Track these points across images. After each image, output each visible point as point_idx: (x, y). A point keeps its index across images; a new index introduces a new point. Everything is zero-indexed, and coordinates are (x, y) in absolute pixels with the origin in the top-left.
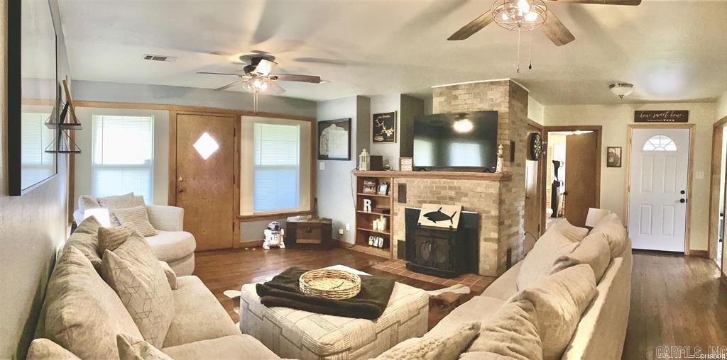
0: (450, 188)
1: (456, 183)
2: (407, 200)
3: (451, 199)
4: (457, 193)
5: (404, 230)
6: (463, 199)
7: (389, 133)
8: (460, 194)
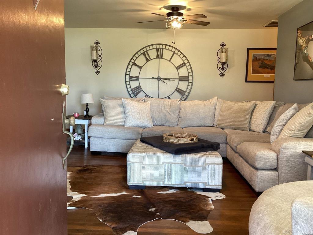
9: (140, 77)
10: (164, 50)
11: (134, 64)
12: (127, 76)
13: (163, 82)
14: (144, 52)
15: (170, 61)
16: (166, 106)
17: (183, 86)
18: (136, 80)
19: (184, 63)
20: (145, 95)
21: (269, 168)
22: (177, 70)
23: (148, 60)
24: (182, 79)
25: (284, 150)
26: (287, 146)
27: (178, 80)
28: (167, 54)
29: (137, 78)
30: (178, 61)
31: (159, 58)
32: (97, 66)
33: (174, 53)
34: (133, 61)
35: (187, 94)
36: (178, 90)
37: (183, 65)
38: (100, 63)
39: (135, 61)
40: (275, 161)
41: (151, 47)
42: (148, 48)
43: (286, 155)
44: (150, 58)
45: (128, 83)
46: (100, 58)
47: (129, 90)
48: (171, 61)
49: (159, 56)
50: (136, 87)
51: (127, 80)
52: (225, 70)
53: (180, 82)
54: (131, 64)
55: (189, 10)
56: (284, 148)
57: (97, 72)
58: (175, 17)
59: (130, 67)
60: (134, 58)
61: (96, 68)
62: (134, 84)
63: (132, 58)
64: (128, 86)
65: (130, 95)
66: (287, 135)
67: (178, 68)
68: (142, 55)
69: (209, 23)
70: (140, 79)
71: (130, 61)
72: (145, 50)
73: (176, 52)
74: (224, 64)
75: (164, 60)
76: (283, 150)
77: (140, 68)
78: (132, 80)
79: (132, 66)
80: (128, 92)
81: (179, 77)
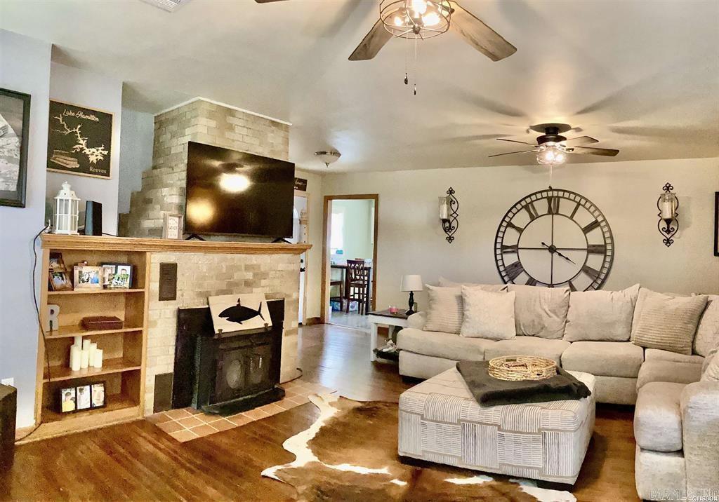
0: (248, 268)
1: (255, 259)
2: (178, 293)
3: (248, 284)
4: (255, 275)
5: (172, 351)
6: (263, 282)
7: (95, 155)
8: (260, 275)
9: (519, 247)
10: (561, 199)
11: (510, 225)
12: (499, 246)
13: (560, 254)
14: (527, 204)
15: (571, 218)
16: (543, 301)
17: (595, 262)
18: (513, 252)
19: (596, 221)
20: (528, 278)
21: (664, 449)
22: (585, 234)
23: (533, 218)
24: (592, 250)
25: (692, 411)
26: (698, 403)
27: (585, 253)
28: (566, 207)
29: (515, 249)
30: (585, 218)
31: (553, 214)
32: (450, 228)
33: (579, 204)
34: (507, 219)
35: (602, 277)
36: (586, 270)
37: (595, 224)
38: (454, 224)
39: (511, 219)
40: (677, 434)
41: (539, 196)
42: (534, 198)
43: (696, 423)
44: (536, 213)
45: (499, 257)
46: (455, 215)
47: (502, 269)
48: (574, 218)
49: (553, 211)
50: (513, 264)
51: (499, 252)
52: (673, 233)
53: (591, 256)
54: (505, 224)
55: (578, 130)
56: (691, 407)
57: (450, 239)
58: (551, 143)
59: (502, 229)
60: (510, 215)
61: (448, 233)
62: (510, 259)
63: (506, 215)
64: (500, 263)
65: (502, 277)
66: (714, 375)
67: (586, 230)
68: (523, 210)
69: (618, 151)
70: (519, 250)
71: (503, 220)
72: (528, 200)
73: (583, 202)
74: (668, 221)
75: (562, 217)
76: (689, 410)
77: (520, 231)
78: (505, 253)
79: (506, 227)
80: (500, 272)
81: (588, 246)
